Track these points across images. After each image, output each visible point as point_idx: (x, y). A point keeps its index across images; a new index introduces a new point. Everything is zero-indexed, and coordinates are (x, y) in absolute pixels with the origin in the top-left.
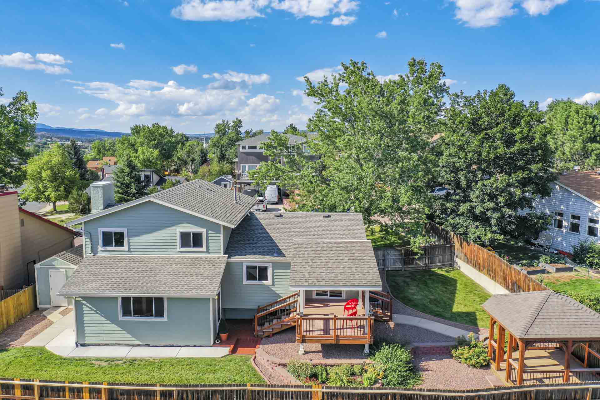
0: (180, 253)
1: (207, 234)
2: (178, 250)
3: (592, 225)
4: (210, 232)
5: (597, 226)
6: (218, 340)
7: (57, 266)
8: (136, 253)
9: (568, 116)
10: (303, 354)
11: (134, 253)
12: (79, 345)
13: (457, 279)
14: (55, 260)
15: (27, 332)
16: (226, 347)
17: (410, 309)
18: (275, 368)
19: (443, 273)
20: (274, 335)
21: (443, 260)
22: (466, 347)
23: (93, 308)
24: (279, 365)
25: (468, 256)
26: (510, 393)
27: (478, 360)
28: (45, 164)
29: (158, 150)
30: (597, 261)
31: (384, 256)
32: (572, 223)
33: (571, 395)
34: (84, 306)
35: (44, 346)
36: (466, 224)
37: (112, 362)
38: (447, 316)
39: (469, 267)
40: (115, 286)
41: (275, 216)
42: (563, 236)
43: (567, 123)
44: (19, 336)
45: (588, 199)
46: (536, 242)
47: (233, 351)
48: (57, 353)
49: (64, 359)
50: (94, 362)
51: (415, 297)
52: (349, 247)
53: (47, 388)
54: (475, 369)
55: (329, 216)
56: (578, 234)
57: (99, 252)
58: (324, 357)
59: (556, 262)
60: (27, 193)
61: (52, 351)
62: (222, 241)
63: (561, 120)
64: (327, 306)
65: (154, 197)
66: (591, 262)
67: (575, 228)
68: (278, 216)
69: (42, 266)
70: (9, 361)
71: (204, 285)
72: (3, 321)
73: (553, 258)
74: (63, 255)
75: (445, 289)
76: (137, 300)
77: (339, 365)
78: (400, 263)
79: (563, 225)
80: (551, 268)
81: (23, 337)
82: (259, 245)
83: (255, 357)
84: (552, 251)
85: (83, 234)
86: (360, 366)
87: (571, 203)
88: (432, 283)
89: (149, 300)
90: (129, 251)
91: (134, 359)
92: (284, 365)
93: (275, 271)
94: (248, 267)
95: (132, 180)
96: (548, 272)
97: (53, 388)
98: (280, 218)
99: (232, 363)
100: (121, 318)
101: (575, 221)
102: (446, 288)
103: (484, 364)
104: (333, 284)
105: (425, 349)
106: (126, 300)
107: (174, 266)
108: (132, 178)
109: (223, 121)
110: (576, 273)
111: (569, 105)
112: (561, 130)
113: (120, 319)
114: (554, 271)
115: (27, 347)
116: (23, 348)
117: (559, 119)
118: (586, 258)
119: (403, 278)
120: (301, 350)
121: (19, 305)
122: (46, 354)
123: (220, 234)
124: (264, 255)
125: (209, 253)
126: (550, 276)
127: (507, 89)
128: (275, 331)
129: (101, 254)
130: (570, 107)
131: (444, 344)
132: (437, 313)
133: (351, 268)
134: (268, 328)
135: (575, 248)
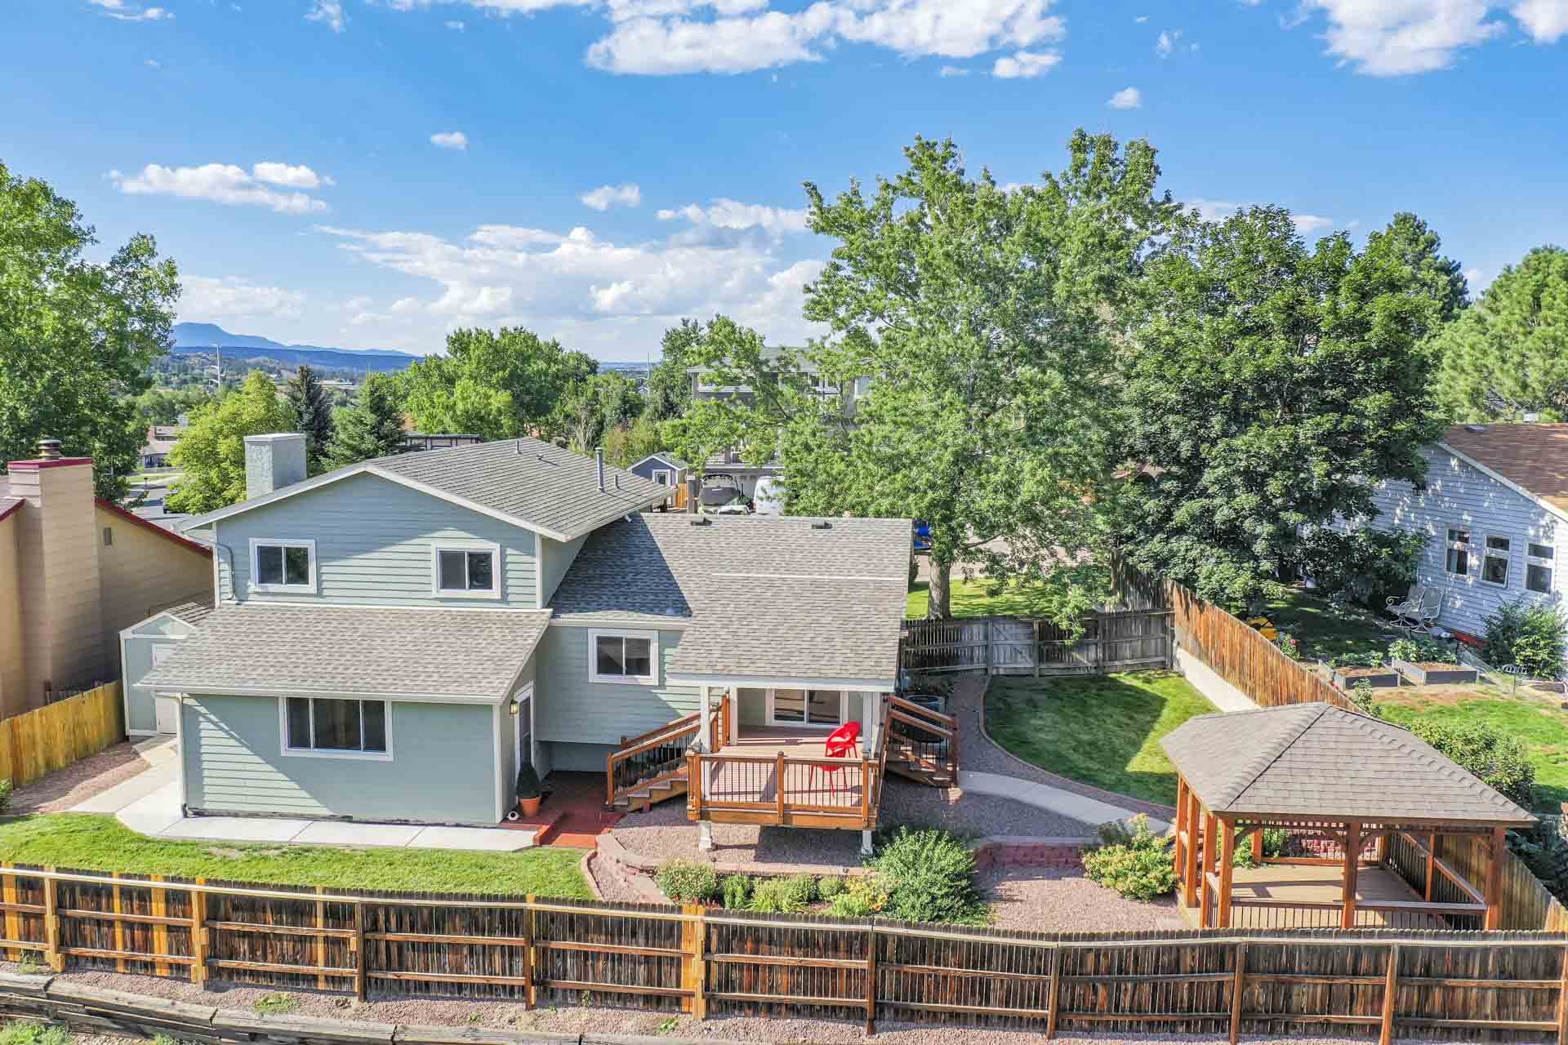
0: (439, 603)
1: (503, 555)
2: (434, 594)
3: (1535, 560)
4: (509, 551)
5: (1548, 563)
6: (514, 815)
7: (172, 637)
8: (336, 600)
9: (1542, 286)
10: (709, 850)
11: (328, 600)
12: (190, 812)
13: (1169, 698)
14: (165, 620)
15: (85, 783)
16: (530, 829)
17: (1015, 762)
18: (631, 878)
19: (1138, 684)
20: (652, 806)
21: (1142, 651)
22: (1118, 846)
23: (222, 725)
24: (641, 871)
25: (1201, 640)
26: (1178, 948)
27: (1144, 881)
28: (226, 423)
29: (509, 392)
30: (1546, 657)
31: (986, 637)
32: (1488, 558)
33: (1344, 960)
34: (201, 719)
35: (114, 814)
36: (1194, 553)
37: (255, 851)
38: (1107, 782)
39: (1202, 667)
40: (272, 671)
41: (692, 523)
42: (1464, 592)
43: (1539, 306)
44: (64, 792)
45: (1527, 494)
46: (1397, 611)
47: (545, 840)
48: (137, 828)
49: (148, 842)
50: (214, 850)
51: (1042, 735)
52: (845, 591)
53: (72, 885)
54: (1137, 903)
55: (827, 526)
56: (1504, 586)
57: (251, 597)
58: (757, 859)
59: (1434, 659)
60: (183, 493)
61: (127, 824)
62: (538, 575)
63: (1520, 299)
64: (795, 743)
65: (380, 465)
66: (1526, 660)
67: (1495, 571)
68: (698, 524)
69: (136, 636)
70: (24, 840)
71: (480, 676)
72: (35, 759)
73: (1425, 648)
74: (187, 609)
75: (1126, 720)
76: (325, 706)
77: (786, 877)
78: (1031, 656)
79: (1469, 563)
80: (1415, 673)
81: (72, 794)
82: (634, 589)
83: (595, 855)
84: (1436, 634)
85: (215, 551)
86: (834, 881)
87: (1486, 504)
88: (1100, 707)
89: (352, 705)
90: (319, 594)
91: (306, 847)
92: (651, 872)
93: (667, 651)
94: (601, 641)
95: (382, 443)
96: (1405, 683)
97: (85, 888)
98: (703, 528)
99: (533, 866)
100: (285, 751)
101: (1498, 553)
102: (1131, 718)
103: (1159, 891)
104: (773, 674)
105: (1021, 852)
106: (297, 705)
107: (420, 631)
108: (380, 438)
109: (685, 323)
110: (1483, 688)
111: (1545, 257)
112: (1520, 324)
113: (283, 754)
114: (1423, 680)
115: (76, 813)
116: (65, 815)
117: (1515, 295)
118: (1514, 649)
119: (1027, 693)
120: (705, 843)
121: (78, 725)
122: (110, 831)
123: (533, 555)
124: (643, 611)
125: (508, 603)
126: (1407, 691)
127: (1418, 227)
128: (656, 799)
129: (254, 601)
130: (1549, 262)
131: (1069, 841)
132: (1085, 772)
133: (829, 639)
134: (642, 792)
135: (1489, 623)
